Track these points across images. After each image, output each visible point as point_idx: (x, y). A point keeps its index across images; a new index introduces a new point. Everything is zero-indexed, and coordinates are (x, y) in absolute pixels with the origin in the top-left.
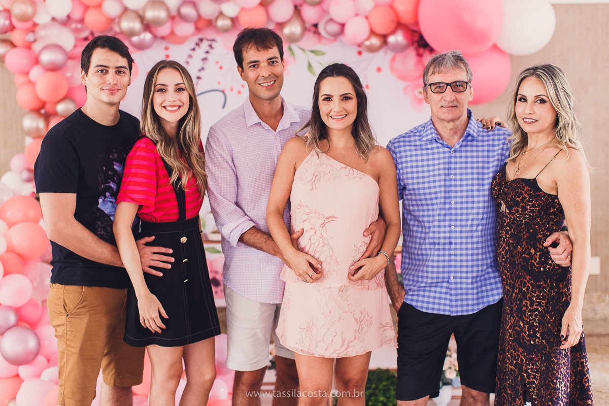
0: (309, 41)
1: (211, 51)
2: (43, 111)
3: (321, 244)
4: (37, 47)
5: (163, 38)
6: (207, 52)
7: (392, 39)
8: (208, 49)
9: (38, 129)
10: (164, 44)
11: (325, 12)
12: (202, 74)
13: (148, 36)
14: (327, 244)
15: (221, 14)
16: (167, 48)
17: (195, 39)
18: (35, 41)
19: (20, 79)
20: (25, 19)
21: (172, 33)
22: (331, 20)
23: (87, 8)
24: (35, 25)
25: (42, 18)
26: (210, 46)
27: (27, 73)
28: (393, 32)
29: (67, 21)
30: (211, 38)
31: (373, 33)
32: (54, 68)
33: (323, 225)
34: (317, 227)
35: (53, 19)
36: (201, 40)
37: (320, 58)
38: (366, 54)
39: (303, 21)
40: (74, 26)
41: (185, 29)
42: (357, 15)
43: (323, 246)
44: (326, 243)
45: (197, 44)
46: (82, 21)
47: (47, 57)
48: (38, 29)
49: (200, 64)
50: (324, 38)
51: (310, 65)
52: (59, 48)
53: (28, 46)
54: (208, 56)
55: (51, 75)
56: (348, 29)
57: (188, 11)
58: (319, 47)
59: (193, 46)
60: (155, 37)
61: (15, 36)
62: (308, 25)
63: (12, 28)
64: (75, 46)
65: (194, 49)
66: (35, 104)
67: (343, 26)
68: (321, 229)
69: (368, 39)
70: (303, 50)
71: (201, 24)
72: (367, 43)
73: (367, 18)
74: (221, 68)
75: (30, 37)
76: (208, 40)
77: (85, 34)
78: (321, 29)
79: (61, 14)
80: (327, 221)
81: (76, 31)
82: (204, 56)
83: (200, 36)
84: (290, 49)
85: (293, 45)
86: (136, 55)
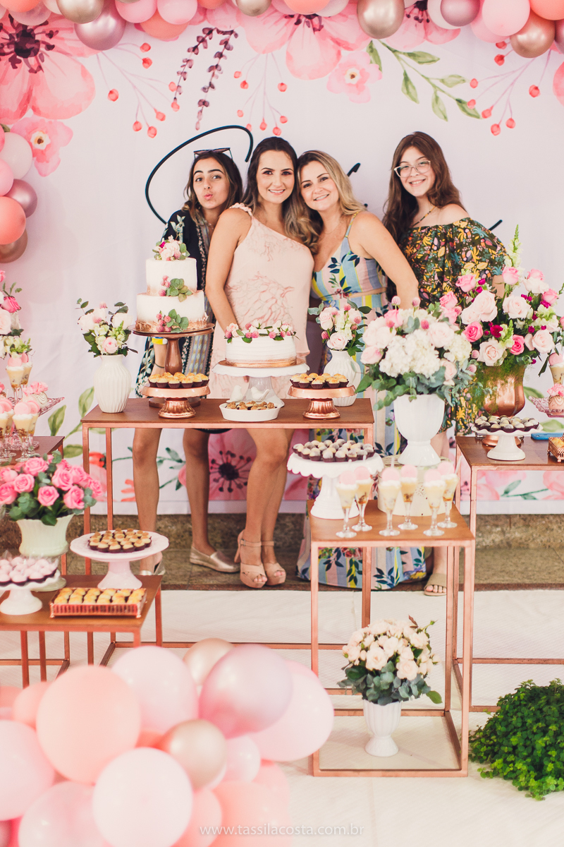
1: (226, 52)
5: (138, 26)
6: (220, 55)
8: (221, 48)
10: (141, 38)
12: (209, 96)
13: (108, 23)
16: (146, 47)
17: (198, 31)
21: (156, 16)
26: (226, 43)
30: (226, 28)
31: (534, 15)
36: (210, 32)
37: (425, 69)
38: (514, 59)
41: (180, 9)
45: (202, 40)
49: (206, 78)
50: (437, 28)
51: (406, 79)
54: (222, 62)
59: (193, 42)
60: (124, 23)
65: (195, 49)
69: (525, 29)
70: (394, 51)
72: (522, 38)
74: (244, 84)
76: (219, 32)
78: (433, 10)
82: (215, 62)
83: (206, 25)
84: (372, 49)
85: (377, 44)
86: (92, 60)
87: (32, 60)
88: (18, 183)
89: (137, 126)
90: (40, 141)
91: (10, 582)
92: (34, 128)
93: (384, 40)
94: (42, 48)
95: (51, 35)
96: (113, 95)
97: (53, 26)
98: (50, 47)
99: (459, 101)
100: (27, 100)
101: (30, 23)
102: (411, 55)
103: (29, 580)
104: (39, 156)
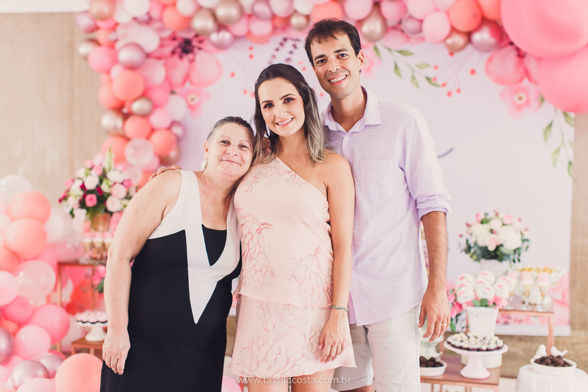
0: (395, 40)
1: (295, 51)
2: (125, 110)
3: (257, 252)
4: (118, 45)
6: (291, 52)
7: (477, 37)
8: (292, 48)
9: (116, 128)
10: (248, 44)
11: (405, 8)
13: (226, 36)
14: (262, 253)
15: (295, 12)
16: (251, 48)
17: (279, 38)
18: (116, 41)
19: (104, 78)
20: (104, 18)
21: (249, 33)
22: (411, 17)
23: (164, 7)
24: (117, 24)
25: (122, 17)
26: (295, 46)
27: (108, 72)
28: (478, 28)
29: (149, 21)
30: (295, 37)
31: (454, 30)
32: (132, 67)
33: (259, 231)
34: (254, 232)
35: (135, 19)
36: (285, 40)
37: (407, 59)
39: (384, 20)
40: (157, 25)
41: (261, 28)
42: (437, 10)
43: (259, 254)
44: (262, 251)
45: (281, 44)
46: (161, 20)
47: (125, 55)
48: (119, 28)
51: (396, 66)
52: (138, 46)
53: (112, 45)
54: (292, 56)
55: (129, 73)
56: (426, 26)
57: (261, 8)
58: (406, 47)
59: (277, 45)
60: (234, 36)
61: (100, 35)
62: (391, 23)
63: (96, 28)
64: (161, 46)
65: (277, 49)
66: (115, 104)
67: (421, 21)
68: (257, 234)
69: (449, 36)
70: (389, 50)
71: (279, 23)
72: (449, 41)
73: (448, 13)
74: (304, 69)
75: (112, 36)
76: (292, 39)
77: (167, 34)
78: (403, 27)
79: (141, 13)
80: (262, 227)
81: (160, 30)
82: (289, 56)
84: (376, 49)
85: (379, 45)
86: (221, 56)
87: (190, 56)
88: (174, 123)
89: (245, 92)
90: (193, 99)
91: (88, 322)
92: (189, 92)
93: (382, 42)
94: (196, 50)
95: (201, 42)
96: (233, 75)
97: (201, 38)
98: (200, 49)
99: (428, 79)
100: (187, 78)
101: (189, 35)
102: (400, 52)
103: (98, 322)
104: (192, 108)
